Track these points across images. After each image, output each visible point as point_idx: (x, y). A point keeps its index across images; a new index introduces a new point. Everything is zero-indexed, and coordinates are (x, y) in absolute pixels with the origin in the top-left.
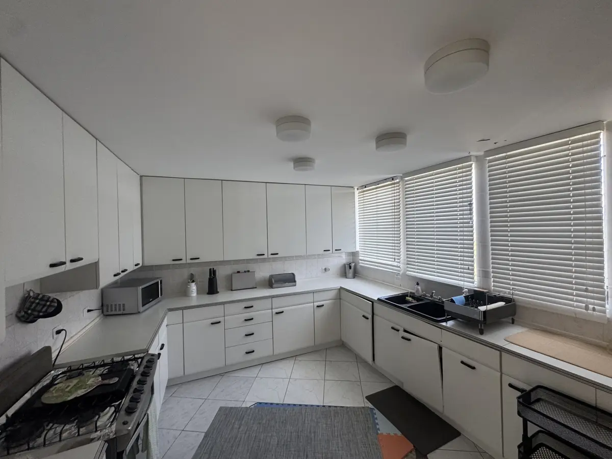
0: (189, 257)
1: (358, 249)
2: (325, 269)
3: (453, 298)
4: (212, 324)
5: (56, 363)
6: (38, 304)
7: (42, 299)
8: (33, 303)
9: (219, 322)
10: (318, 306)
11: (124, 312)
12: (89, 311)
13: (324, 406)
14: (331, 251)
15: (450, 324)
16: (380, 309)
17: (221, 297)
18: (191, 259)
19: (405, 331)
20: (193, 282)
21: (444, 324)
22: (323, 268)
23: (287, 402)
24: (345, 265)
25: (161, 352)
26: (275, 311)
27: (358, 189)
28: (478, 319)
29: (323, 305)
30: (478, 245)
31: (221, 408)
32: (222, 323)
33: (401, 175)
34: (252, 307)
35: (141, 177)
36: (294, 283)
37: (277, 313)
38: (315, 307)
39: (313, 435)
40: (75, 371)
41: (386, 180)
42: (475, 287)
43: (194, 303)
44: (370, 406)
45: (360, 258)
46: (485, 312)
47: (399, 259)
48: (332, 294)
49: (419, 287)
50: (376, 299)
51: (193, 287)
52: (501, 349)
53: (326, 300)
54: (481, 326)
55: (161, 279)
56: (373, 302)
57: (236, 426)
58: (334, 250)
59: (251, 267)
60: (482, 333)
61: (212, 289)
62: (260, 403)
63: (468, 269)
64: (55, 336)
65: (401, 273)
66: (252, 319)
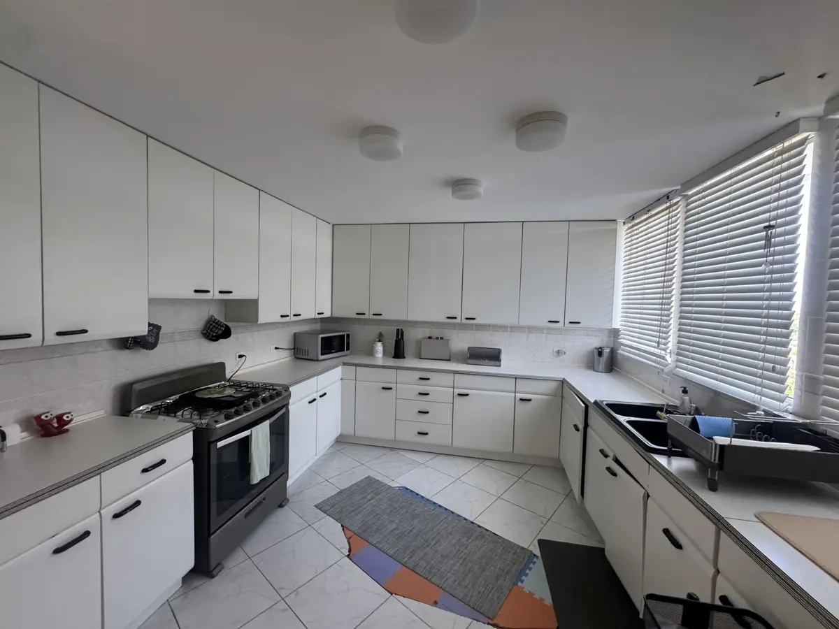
0: (372, 312)
1: (617, 323)
2: (558, 352)
3: (696, 416)
4: (383, 388)
6: (214, 326)
7: (217, 323)
8: (211, 325)
9: (391, 389)
10: (521, 400)
11: (308, 358)
12: (276, 348)
13: (473, 523)
14: (562, 322)
16: (596, 419)
17: (409, 362)
18: (374, 315)
19: (617, 461)
20: (379, 341)
22: (556, 349)
23: (434, 500)
26: (457, 391)
27: (624, 223)
28: (708, 458)
29: (530, 400)
32: (394, 390)
33: (679, 187)
34: (428, 379)
35: (333, 225)
36: (498, 363)
37: (459, 395)
38: (517, 399)
41: (658, 201)
43: (380, 363)
48: (549, 387)
50: (592, 401)
51: (379, 347)
52: (722, 525)
53: (539, 393)
54: (713, 474)
55: (348, 333)
56: (587, 407)
58: (567, 322)
60: (713, 488)
61: (399, 352)
62: (407, 489)
64: (238, 359)
65: (666, 370)
66: (428, 394)
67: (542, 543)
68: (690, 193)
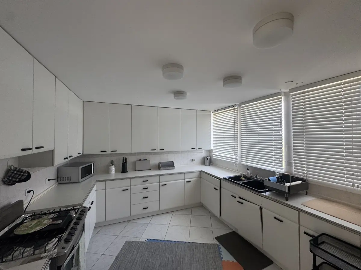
0: (111, 150)
1: (212, 148)
3: (269, 178)
4: (123, 190)
5: (26, 210)
6: (16, 174)
7: (18, 171)
8: (13, 173)
9: (127, 190)
10: (187, 182)
11: (71, 182)
12: (49, 180)
13: (189, 242)
14: (196, 149)
15: (267, 194)
16: (225, 184)
17: (129, 174)
18: (112, 151)
19: (240, 198)
20: (113, 165)
21: (264, 194)
22: (191, 159)
23: (167, 239)
24: (204, 158)
25: (91, 206)
26: (161, 184)
27: (213, 112)
28: (285, 191)
29: (190, 181)
30: (285, 147)
31: (126, 242)
32: (129, 190)
33: (239, 104)
34: (147, 181)
35: (84, 101)
36: (173, 168)
37: (162, 185)
39: (181, 260)
40: (37, 216)
41: (229, 107)
42: (283, 172)
43: (113, 178)
44: (218, 243)
45: (214, 153)
46: (289, 187)
47: (237, 154)
48: (196, 175)
49: (249, 172)
50: (222, 178)
51: (113, 168)
52: (299, 210)
53: (192, 178)
54: (287, 195)
55: (93, 163)
56: (220, 180)
57: (135, 253)
58: (198, 148)
59: (147, 157)
60: (287, 200)
61: (124, 169)
62: (151, 239)
63: (279, 161)
64: (27, 194)
65: (238, 163)
66: (147, 188)
67: (217, 238)
68: (242, 106)
